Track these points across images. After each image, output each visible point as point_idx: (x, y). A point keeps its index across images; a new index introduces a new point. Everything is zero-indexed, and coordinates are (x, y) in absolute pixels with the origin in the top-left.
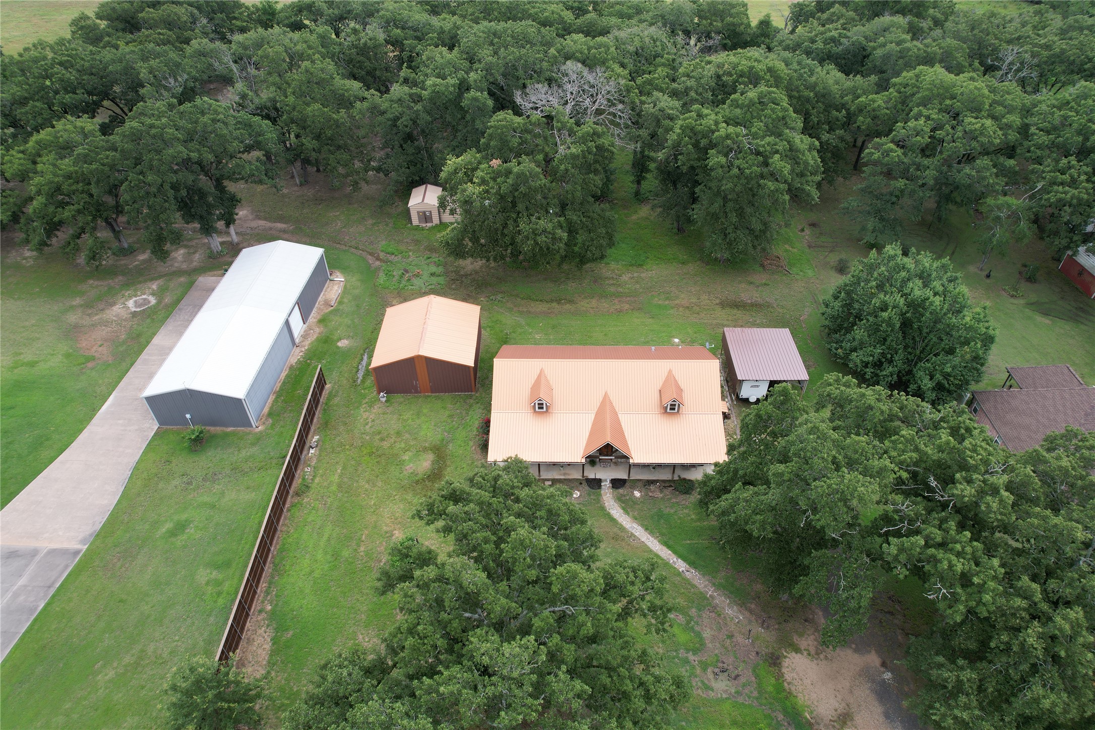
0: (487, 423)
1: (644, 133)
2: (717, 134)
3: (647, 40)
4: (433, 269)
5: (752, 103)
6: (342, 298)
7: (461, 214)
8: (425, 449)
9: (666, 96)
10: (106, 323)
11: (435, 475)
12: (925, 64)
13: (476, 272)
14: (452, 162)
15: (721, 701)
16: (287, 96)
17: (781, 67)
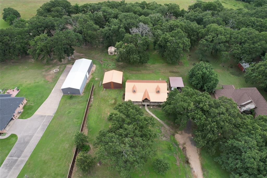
0: (124, 94)
1: (155, 38)
2: (169, 39)
3: (156, 17)
4: (113, 64)
5: (176, 33)
6: (95, 70)
7: (119, 54)
8: (113, 99)
9: (160, 30)
10: (50, 74)
11: (115, 104)
12: (212, 23)
13: (122, 65)
14: (117, 43)
15: (164, 141)
16: (84, 29)
17: (183, 23)
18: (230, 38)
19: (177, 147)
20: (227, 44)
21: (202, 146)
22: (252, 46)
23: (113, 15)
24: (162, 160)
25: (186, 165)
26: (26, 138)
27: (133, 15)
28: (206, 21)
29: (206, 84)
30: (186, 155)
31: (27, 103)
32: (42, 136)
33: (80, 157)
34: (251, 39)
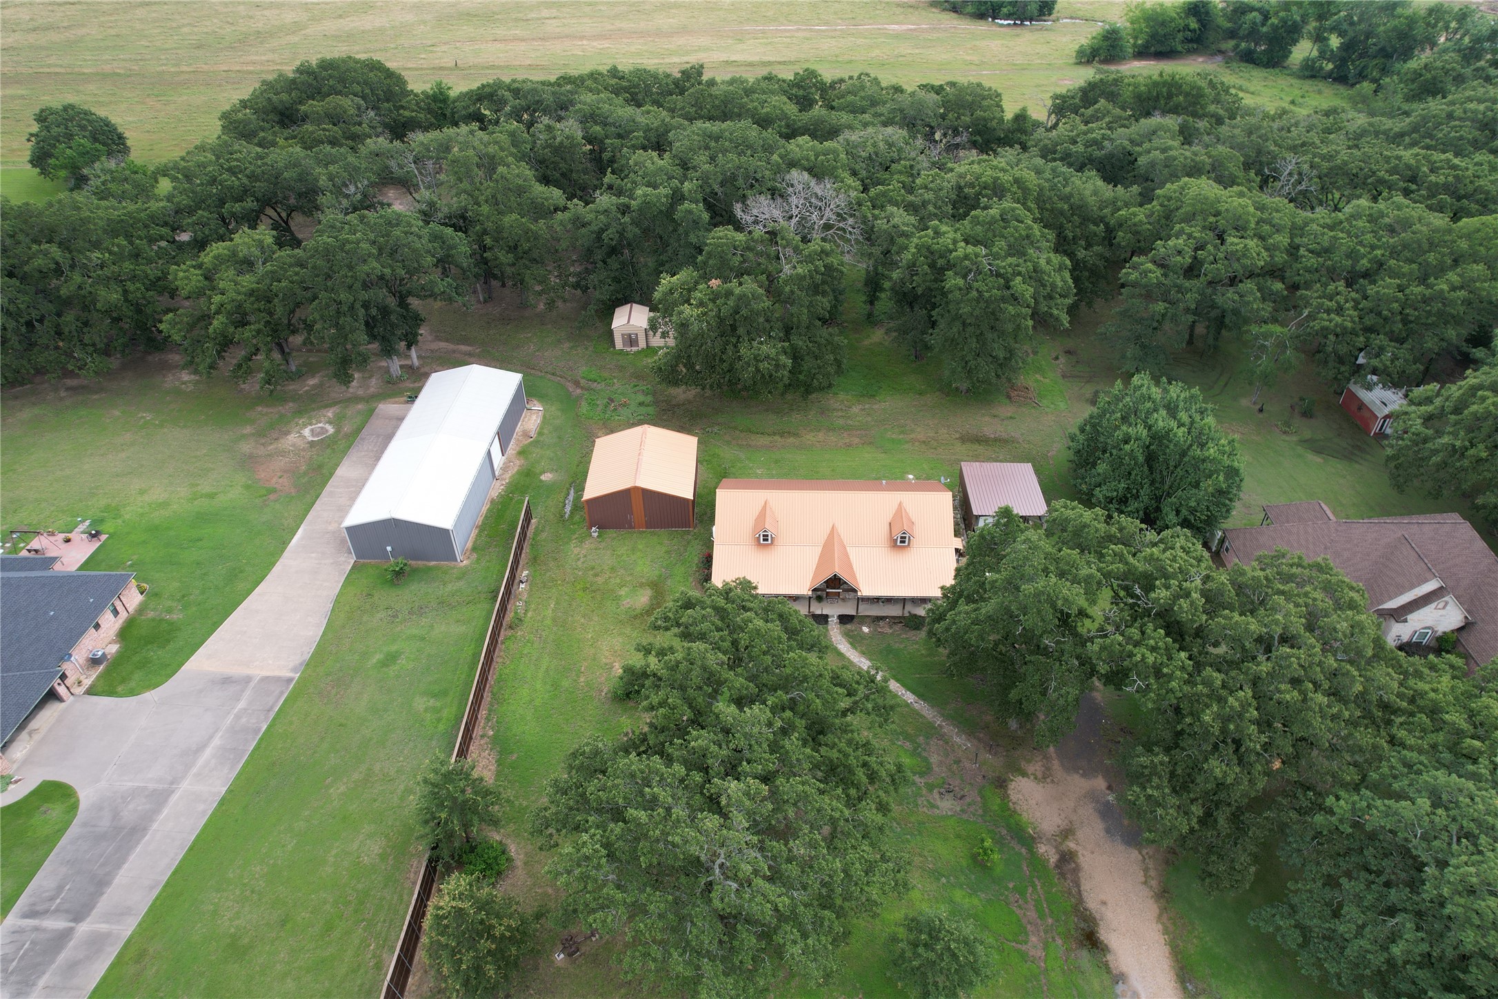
0: (709, 558)
1: (877, 251)
2: (954, 254)
3: (881, 144)
4: (641, 398)
5: (992, 222)
6: (542, 428)
7: (675, 338)
8: (642, 585)
9: (901, 210)
10: (283, 453)
11: (654, 606)
12: (1189, 175)
13: (690, 402)
14: (667, 281)
15: (947, 817)
16: (479, 205)
17: (1030, 177)
18: (1293, 250)
19: (1023, 851)
20: (1278, 286)
21: (1175, 834)
22: (1417, 290)
23: (637, 138)
24: (940, 921)
25: (1084, 957)
26: (131, 807)
27: (753, 132)
28: (1153, 164)
29: (1173, 499)
30: (1081, 900)
31: (141, 610)
32: (224, 790)
33: (454, 904)
34: (1407, 254)
